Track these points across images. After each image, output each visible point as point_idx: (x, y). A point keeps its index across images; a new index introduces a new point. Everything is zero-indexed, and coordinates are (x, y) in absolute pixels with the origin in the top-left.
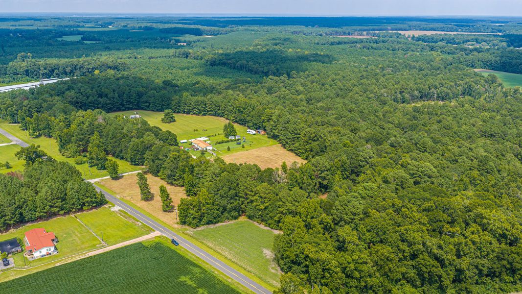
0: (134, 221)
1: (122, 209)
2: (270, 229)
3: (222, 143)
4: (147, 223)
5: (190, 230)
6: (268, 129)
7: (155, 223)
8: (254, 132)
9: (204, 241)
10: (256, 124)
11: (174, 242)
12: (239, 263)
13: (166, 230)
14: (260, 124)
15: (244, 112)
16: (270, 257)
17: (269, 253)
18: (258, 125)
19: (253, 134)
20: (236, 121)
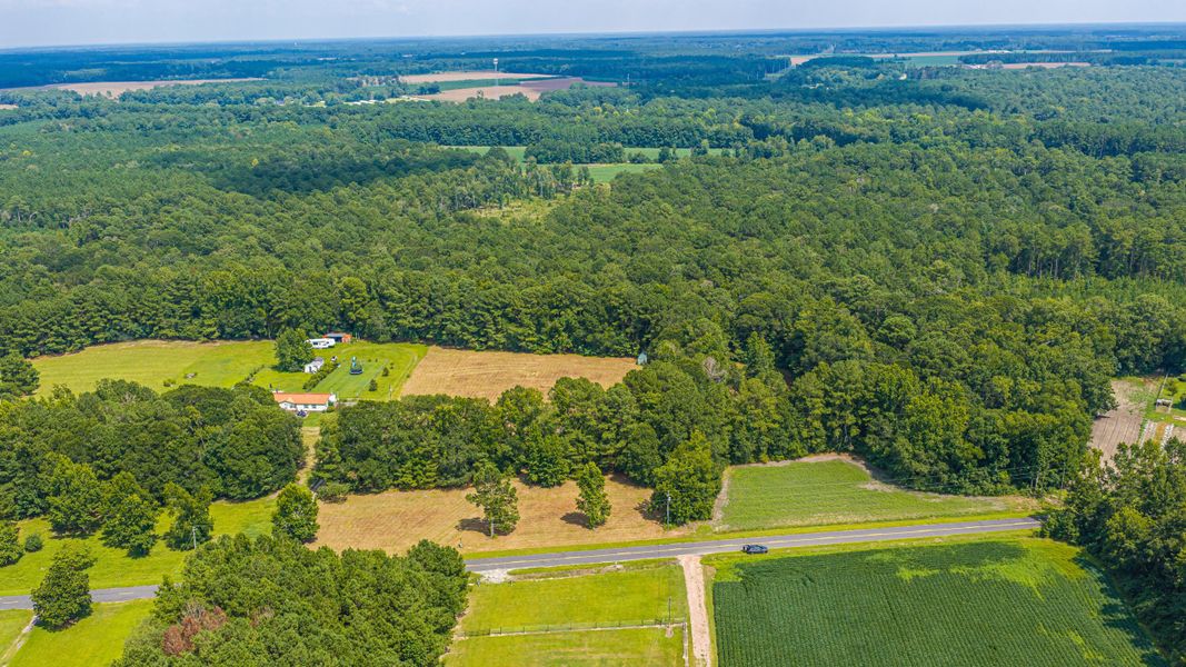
0: (594, 570)
1: (510, 570)
2: (789, 462)
3: (318, 382)
4: (623, 557)
5: (716, 525)
6: (378, 318)
8: (331, 342)
9: (776, 524)
10: (323, 323)
11: (748, 550)
12: (887, 518)
13: (685, 546)
14: (333, 318)
15: (254, 302)
16: (890, 489)
17: (875, 486)
18: (328, 321)
19: (330, 347)
20: (223, 332)
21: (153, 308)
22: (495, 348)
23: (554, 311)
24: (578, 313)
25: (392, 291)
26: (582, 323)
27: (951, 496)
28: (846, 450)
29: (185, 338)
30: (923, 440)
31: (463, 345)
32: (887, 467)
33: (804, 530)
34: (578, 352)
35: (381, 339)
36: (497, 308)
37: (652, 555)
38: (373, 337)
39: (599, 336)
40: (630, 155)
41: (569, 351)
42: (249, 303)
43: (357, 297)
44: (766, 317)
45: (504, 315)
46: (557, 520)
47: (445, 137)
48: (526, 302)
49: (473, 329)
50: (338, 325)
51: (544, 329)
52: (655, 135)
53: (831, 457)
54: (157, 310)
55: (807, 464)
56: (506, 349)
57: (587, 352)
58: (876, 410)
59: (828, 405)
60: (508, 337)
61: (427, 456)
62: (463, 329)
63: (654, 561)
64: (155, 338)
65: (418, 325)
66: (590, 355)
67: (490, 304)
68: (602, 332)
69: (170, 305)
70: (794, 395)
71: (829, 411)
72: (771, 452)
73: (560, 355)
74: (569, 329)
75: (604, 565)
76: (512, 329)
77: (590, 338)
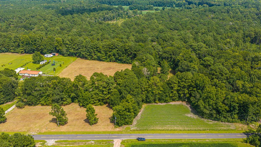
0: (84, 143)
1: (57, 140)
2: (165, 103)
3: (41, 67)
4: (95, 138)
5: (132, 127)
6: (64, 49)
7: (101, 135)
8: (52, 55)
9: (152, 128)
10: (50, 50)
11: (139, 139)
12: (192, 129)
13: (118, 135)
14: (53, 49)
15: (33, 44)
16: (195, 117)
17: (191, 115)
18: (51, 50)
19: (51, 57)
20: (25, 52)
21: (8, 44)
22: (94, 59)
23: (110, 50)
24: (117, 51)
25: (67, 42)
26: (118, 54)
27: (216, 121)
28: (185, 101)
29: (17, 53)
30: (208, 102)
31: (86, 58)
32: (196, 109)
33: (162, 132)
34: (117, 62)
35: (65, 55)
36: (95, 48)
37: (106, 138)
38: (63, 55)
39: (122, 58)
40: (155, 8)
41: (114, 61)
42: (32, 44)
43: (59, 43)
44: (171, 55)
45: (97, 50)
46: (83, 120)
47: (112, 3)
48: (103, 47)
49: (88, 54)
50: (55, 51)
51: (107, 55)
52: (163, 4)
53: (180, 103)
54: (9, 45)
55: (171, 105)
56: (97, 60)
57: (119, 62)
58: (195, 89)
59: (179, 86)
60: (98, 57)
61: (48, 96)
62: (86, 54)
63: (105, 141)
64: (9, 52)
65: (74, 52)
66: (120, 63)
67: (93, 47)
68: (123, 57)
69: (12, 43)
70: (168, 82)
71: (179, 88)
72: (160, 100)
73: (112, 63)
74: (114, 55)
75: (88, 141)
76: (99, 54)
77: (119, 58)
